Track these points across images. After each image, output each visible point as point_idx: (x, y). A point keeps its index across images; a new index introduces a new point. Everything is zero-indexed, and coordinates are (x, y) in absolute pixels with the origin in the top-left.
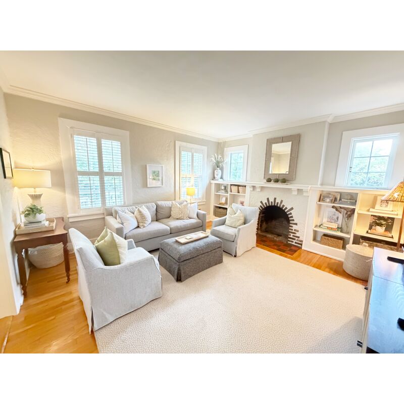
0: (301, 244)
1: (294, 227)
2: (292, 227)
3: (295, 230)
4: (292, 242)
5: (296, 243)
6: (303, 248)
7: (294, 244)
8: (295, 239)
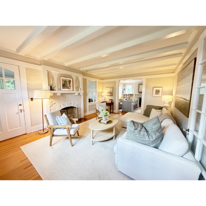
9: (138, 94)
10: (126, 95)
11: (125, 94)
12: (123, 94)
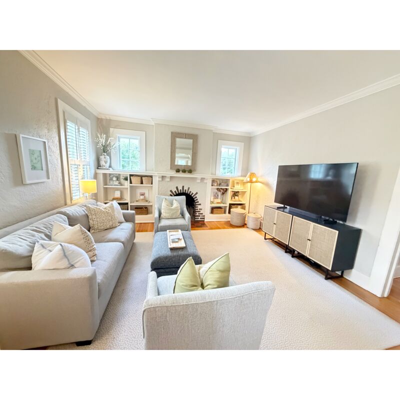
0: (204, 218)
1: (199, 207)
2: (197, 207)
3: (200, 209)
4: (198, 218)
5: (201, 218)
6: (206, 220)
7: (199, 219)
8: (199, 216)
9: (173, 173)
10: (118, 179)
11: (110, 171)
12: (100, 172)
